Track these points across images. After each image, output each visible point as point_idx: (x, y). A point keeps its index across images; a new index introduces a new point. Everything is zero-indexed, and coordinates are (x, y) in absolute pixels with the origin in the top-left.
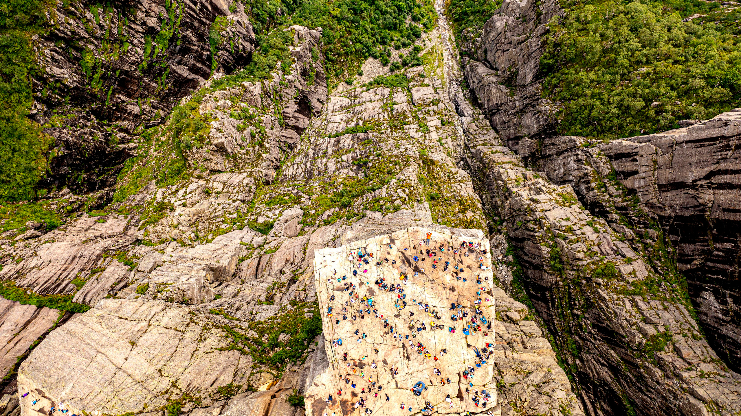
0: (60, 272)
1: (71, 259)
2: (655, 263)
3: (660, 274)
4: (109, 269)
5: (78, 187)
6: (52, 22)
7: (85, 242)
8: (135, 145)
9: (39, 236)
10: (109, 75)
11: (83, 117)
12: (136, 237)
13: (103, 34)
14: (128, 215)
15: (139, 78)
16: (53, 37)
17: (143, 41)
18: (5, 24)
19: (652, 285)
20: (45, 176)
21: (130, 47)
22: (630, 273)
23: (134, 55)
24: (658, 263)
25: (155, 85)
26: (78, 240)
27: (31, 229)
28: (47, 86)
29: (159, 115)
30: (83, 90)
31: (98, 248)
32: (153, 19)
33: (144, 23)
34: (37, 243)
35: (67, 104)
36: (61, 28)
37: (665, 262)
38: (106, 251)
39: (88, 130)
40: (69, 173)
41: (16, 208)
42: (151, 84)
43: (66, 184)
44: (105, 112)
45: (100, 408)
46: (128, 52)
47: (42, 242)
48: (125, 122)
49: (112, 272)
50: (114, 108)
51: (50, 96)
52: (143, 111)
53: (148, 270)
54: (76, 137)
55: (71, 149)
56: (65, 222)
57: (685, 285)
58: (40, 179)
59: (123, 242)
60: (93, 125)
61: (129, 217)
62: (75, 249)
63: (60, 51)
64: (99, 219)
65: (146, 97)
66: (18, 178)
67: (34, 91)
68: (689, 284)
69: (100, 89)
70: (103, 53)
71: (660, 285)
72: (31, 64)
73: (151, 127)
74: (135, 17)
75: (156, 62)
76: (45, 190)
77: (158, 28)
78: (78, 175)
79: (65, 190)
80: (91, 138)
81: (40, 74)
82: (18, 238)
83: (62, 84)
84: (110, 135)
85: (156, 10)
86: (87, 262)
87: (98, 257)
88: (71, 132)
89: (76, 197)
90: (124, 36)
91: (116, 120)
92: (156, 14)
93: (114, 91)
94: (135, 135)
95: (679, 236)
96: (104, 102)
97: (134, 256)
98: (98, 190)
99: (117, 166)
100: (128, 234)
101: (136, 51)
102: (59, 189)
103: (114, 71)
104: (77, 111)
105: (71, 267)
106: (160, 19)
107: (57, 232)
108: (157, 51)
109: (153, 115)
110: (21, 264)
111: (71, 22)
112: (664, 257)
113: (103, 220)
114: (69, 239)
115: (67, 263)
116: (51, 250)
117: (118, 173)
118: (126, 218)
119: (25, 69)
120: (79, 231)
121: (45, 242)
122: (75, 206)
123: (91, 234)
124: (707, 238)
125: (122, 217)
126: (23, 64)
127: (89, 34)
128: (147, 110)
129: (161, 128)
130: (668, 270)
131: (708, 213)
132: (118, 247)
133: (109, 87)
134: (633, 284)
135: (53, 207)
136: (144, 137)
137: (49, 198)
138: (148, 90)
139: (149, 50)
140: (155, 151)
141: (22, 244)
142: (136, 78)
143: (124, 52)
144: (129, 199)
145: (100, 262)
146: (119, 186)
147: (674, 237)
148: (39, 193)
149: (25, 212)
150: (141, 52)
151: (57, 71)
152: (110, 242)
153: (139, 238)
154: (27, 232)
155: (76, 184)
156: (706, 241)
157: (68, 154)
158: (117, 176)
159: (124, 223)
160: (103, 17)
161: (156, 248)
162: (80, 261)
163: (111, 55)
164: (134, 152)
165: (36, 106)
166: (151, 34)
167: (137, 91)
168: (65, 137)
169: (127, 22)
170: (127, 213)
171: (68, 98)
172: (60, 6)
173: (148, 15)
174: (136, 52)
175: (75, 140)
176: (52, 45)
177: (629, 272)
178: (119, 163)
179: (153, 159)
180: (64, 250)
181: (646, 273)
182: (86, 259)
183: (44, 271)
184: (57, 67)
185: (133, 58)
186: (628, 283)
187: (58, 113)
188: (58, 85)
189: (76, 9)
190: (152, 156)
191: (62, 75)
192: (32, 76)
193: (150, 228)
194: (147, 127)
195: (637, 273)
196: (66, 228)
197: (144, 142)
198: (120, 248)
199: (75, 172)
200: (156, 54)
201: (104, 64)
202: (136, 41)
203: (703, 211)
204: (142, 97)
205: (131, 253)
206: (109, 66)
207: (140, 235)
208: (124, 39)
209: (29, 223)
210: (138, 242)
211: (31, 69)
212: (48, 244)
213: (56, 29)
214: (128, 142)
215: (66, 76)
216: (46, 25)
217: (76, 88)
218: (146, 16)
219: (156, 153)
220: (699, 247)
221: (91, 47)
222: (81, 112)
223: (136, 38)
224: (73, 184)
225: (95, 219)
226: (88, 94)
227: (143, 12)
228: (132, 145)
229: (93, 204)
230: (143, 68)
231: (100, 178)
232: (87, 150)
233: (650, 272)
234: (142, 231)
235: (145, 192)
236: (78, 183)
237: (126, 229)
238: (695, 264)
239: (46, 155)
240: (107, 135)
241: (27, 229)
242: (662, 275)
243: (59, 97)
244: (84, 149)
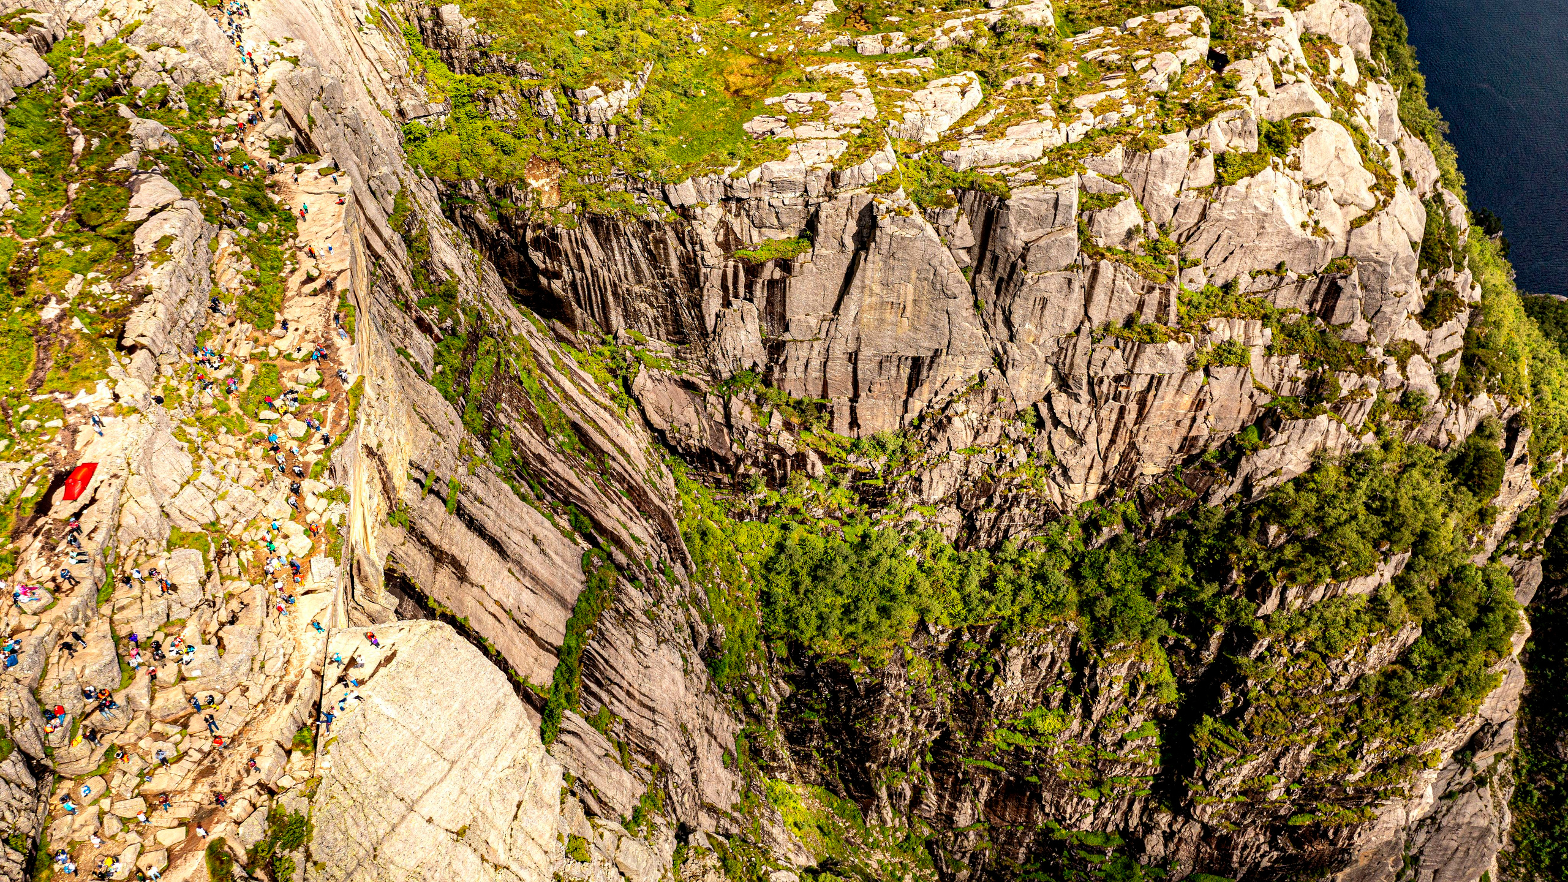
0: (625, 684)
1: (650, 704)
4: (626, 778)
5: (794, 712)
6: (1107, 655)
7: (684, 728)
8: (889, 820)
9: (696, 646)
10: (1026, 763)
11: (933, 716)
12: (694, 830)
13: (1105, 747)
14: (740, 811)
15: (1030, 824)
16: (1078, 660)
17: (1110, 828)
18: (1085, 578)
20: (811, 653)
21: (1092, 803)
23: (1075, 811)
25: (1021, 857)
26: (689, 716)
27: (710, 632)
28: (983, 650)
29: (959, 870)
30: (988, 715)
31: (671, 752)
32: (1162, 848)
33: (1148, 830)
34: (682, 642)
35: (955, 686)
36: (1099, 670)
38: (665, 770)
39: (909, 725)
40: (820, 694)
41: (750, 606)
42: (1023, 850)
43: (798, 689)
44: (950, 757)
45: (334, 772)
46: (1081, 798)
47: (684, 651)
48: (934, 798)
49: (620, 783)
50: (960, 775)
51: (965, 656)
52: (961, 834)
53: (621, 859)
54: (892, 705)
55: (867, 696)
56: (725, 691)
58: (806, 644)
59: (682, 804)
60: (919, 735)
61: (736, 814)
62: (670, 711)
63: (1056, 670)
64: (730, 754)
65: (994, 840)
66: (806, 608)
67: (969, 628)
69: (995, 746)
70: (1067, 748)
72: (1022, 621)
73: (931, 853)
74: (1157, 810)
75: (1071, 858)
76: (784, 653)
77: (1144, 860)
78: (818, 711)
79: (787, 689)
80: (894, 731)
81: (1005, 637)
82: (693, 611)
83: (993, 676)
84: (904, 769)
85: (1183, 854)
86: (643, 735)
87: (652, 756)
88: (901, 695)
89: (775, 709)
90: (1112, 790)
91: (935, 780)
92: (1175, 853)
93: (995, 773)
94: (909, 819)
96: (970, 753)
97: (653, 826)
98: (792, 751)
99: (842, 786)
100: (700, 814)
101: (1086, 816)
102: (789, 679)
103: (1035, 772)
104: (943, 703)
105: (633, 705)
106: (1165, 863)
107: (704, 678)
108: (1096, 859)
109: (958, 856)
110: (644, 619)
111: (1116, 689)
113: (730, 762)
114: (690, 699)
115: (642, 698)
116: (669, 668)
117: (827, 789)
118: (734, 807)
119: (1009, 613)
120: (705, 717)
121: (684, 658)
122: (757, 708)
123: (701, 741)
125: (736, 799)
126: (1017, 609)
127: (1100, 722)
128: (966, 843)
129: (932, 875)
132: (673, 794)
133: (1001, 764)
135: (754, 668)
136: (908, 838)
137: (770, 661)
138: (1009, 841)
139: (1093, 841)
140: (880, 862)
141: (681, 617)
142: (1028, 816)
143: (1079, 791)
144: (773, 812)
145: (642, 759)
146: (800, 790)
148: (779, 643)
149: (741, 620)
150: (1086, 824)
151: (1016, 666)
152: (683, 777)
153: (691, 837)
154: (705, 626)
155: (799, 707)
157: (857, 693)
158: (820, 785)
159: (723, 805)
160: (1140, 747)
161: (670, 875)
162: (645, 721)
163: (1068, 764)
164: (873, 820)
165: (942, 632)
166: (1128, 845)
167: (1003, 819)
168: (890, 684)
169: (1143, 794)
170: (745, 810)
171: (967, 687)
172: (1142, 667)
173: (1168, 837)
174: (1084, 815)
175: (886, 703)
176: (1065, 656)
178: (847, 790)
179: (861, 861)
180: (668, 690)
182: (648, 732)
183: (630, 657)
184: (1023, 666)
185: (1069, 810)
187: (934, 670)
188: (990, 669)
189: (1144, 696)
190: (869, 857)
191: (1009, 675)
192: (999, 625)
193: (712, 860)
194: (929, 844)
196: (712, 692)
197: (896, 839)
198: (670, 798)
199: (824, 705)
200: (1088, 857)
201: (1046, 752)
202: (1106, 813)
204: (992, 829)
205: (659, 820)
206: (1043, 761)
207: (698, 839)
208: (1106, 790)
209: (720, 629)
210: (683, 833)
211: (1011, 623)
212: (680, 662)
213: (1096, 662)
214: (893, 806)
215: (1009, 683)
216: (1100, 646)
217: (989, 701)
218: (1164, 832)
219: (875, 866)
221: (1076, 725)
222: (943, 711)
223: (1112, 812)
224: (798, 701)
225: (731, 746)
226: (980, 723)
227: (1170, 826)
228: (888, 813)
229: (762, 742)
230: (1053, 831)
231: (815, 753)
232: (869, 725)
234: (705, 843)
235: (791, 846)
236: (802, 712)
237: (711, 809)
239: (853, 653)
240: (903, 764)
241: (709, 624)
243: (966, 671)
244: (871, 720)
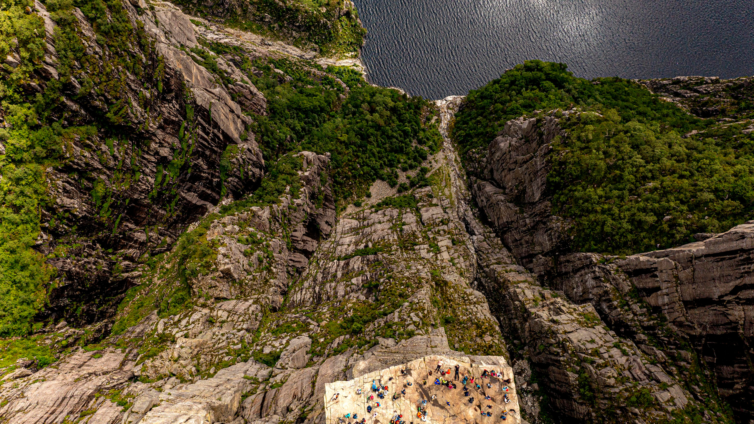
0: (46, 416)
1: (60, 400)
2: (694, 389)
3: (701, 401)
4: (100, 411)
5: (76, 320)
6: (68, 155)
7: (77, 380)
8: (139, 273)
9: (28, 375)
10: (119, 203)
11: (89, 246)
12: (133, 373)
13: (116, 165)
14: (125, 348)
15: (149, 206)
16: (67, 169)
17: (155, 170)
18: (22, 158)
19: (695, 415)
20: (43, 309)
21: (142, 176)
22: (668, 401)
23: (145, 184)
24: (696, 387)
25: (163, 212)
26: (70, 378)
27: (21, 367)
28: (56, 217)
29: (166, 242)
30: (91, 219)
31: (89, 387)
32: (166, 149)
33: (157, 153)
34: (25, 383)
35: (74, 233)
36: (76, 161)
37: (704, 387)
38: (99, 390)
39: (92, 259)
40: (68, 305)
41: (8, 344)
42: (160, 211)
43: (63, 317)
44: (111, 240)
46: (139, 181)
47: (31, 382)
48: (131, 250)
49: (103, 414)
50: (121, 236)
51: (57, 226)
52: (149, 239)
53: (143, 410)
54: (79, 267)
55: (73, 280)
56: (59, 358)
57: (730, 413)
58: (37, 312)
59: (119, 379)
60: (97, 254)
61: (127, 351)
62: (66, 388)
63: (73, 182)
64: (95, 354)
65: (154, 224)
66: (15, 311)
67: (42, 222)
68: (734, 412)
69: (108, 218)
70: (114, 183)
71: (703, 414)
72: (42, 195)
73: (157, 254)
74: (149, 148)
75: (166, 190)
76: (41, 324)
77: (170, 158)
78: (77, 307)
79: (62, 323)
80: (94, 267)
81: (50, 205)
82: (6, 377)
83: (71, 213)
84: (114, 264)
85: (170, 141)
86: (78, 403)
87: (90, 397)
88: (75, 262)
89: (73, 330)
90: (137, 166)
91: (122, 249)
92: (169, 144)
93: (122, 219)
94: (139, 263)
95: (714, 357)
96: (111, 230)
97: (129, 395)
98: (96, 322)
99: (119, 296)
100: (125, 370)
101: (147, 179)
102: (56, 322)
103: (124, 200)
104: (82, 241)
105: (59, 410)
106: (173, 149)
107: (49, 370)
108: (168, 179)
109: (160, 242)
110: (6, 407)
111: (87, 154)
112: (702, 381)
113: (99, 354)
114: (60, 377)
115: (56, 405)
116: (40, 390)
117: (119, 303)
118: (123, 352)
119: (36, 200)
120: (72, 369)
121: (34, 382)
122: (71, 340)
123: (85, 371)
124: (745, 358)
125: (119, 351)
126: (34, 196)
127: (103, 165)
128: (154, 237)
129: (167, 255)
130: (708, 396)
131: (741, 331)
132: (112, 385)
133: (117, 216)
134: (673, 414)
135: (47, 341)
136: (149, 265)
137: (44, 332)
138: (156, 217)
139: (160, 179)
140: (159, 279)
141: (9, 385)
142: (145, 206)
143: (135, 181)
144: (128, 331)
145: (91, 403)
146: (119, 317)
147: (709, 359)
148: (34, 327)
149: (17, 349)
150: (152, 180)
151: (67, 201)
152: (104, 380)
153: (136, 374)
154: (17, 370)
155: (74, 317)
156: (745, 362)
157: (70, 285)
158: (117, 307)
159: (121, 358)
160: (118, 149)
161: (153, 385)
162: (70, 402)
163: (122, 184)
164: (138, 281)
165: (42, 237)
166: (163, 163)
167: (145, 218)
168: (67, 267)
169: (140, 152)
170: (125, 346)
171: (75, 227)
172: (77, 139)
173: (161, 145)
174: (147, 181)
175: (78, 270)
176: (65, 176)
177: (666, 399)
178: (121, 293)
179: (157, 288)
180: (53, 390)
181: (686, 401)
182: (77, 400)
183: (30, 414)
184: (68, 197)
185: (144, 187)
186: (667, 412)
187: (63, 243)
188: (67, 215)
189: (92, 142)
190: (155, 284)
191: (72, 205)
192: (42, 207)
193: (149, 363)
194: (153, 255)
195: (676, 401)
196: (58, 365)
197: (148, 270)
198: (115, 386)
199: (75, 303)
200: (166, 182)
201: (115, 193)
202: (148, 170)
203: (736, 328)
204: (149, 224)
205: (125, 391)
206: (119, 195)
207: (137, 371)
208: (137, 169)
209: (20, 361)
210: (134, 378)
211: (42, 200)
212: (37, 384)
213: (71, 161)
214: (132, 271)
215: (76, 206)
216: (62, 157)
217: (84, 217)
218: (159, 146)
219: (160, 281)
220: (738, 370)
221: (103, 177)
222: (86, 241)
223: (148, 168)
224: (70, 317)
225: (91, 353)
226: (95, 223)
227: (156, 143)
228: (136, 273)
229: (90, 337)
230: (153, 196)
231: (100, 309)
232: (89, 280)
233: (689, 399)
234: (140, 366)
235: (146, 323)
236: (76, 315)
237: (123, 364)
238: (737, 389)
239: (46, 286)
240: (112, 264)
241: (16, 367)
242: (704, 402)
243: (66, 227)
244: (86, 279)
